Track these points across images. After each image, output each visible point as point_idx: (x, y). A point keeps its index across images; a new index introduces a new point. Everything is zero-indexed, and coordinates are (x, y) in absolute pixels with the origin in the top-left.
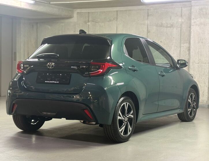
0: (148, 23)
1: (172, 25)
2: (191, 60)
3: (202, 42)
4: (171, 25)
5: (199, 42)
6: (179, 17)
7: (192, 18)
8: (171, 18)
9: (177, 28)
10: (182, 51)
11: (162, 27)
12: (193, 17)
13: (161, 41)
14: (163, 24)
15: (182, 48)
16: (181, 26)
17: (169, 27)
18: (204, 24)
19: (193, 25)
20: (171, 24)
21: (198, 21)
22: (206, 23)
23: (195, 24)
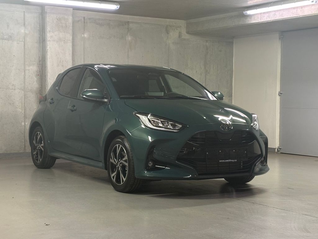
1: (11, 37)
3: (63, 66)
4: (9, 36)
5: (58, 66)
6: (21, 26)
7: (48, 30)
8: (8, 26)
9: (18, 42)
10: (27, 77)
12: (49, 29)
15: (27, 72)
16: (24, 39)
17: (5, 39)
18: (64, 41)
19: (49, 41)
20: (10, 35)
21: (55, 35)
22: (67, 40)
23: (52, 39)
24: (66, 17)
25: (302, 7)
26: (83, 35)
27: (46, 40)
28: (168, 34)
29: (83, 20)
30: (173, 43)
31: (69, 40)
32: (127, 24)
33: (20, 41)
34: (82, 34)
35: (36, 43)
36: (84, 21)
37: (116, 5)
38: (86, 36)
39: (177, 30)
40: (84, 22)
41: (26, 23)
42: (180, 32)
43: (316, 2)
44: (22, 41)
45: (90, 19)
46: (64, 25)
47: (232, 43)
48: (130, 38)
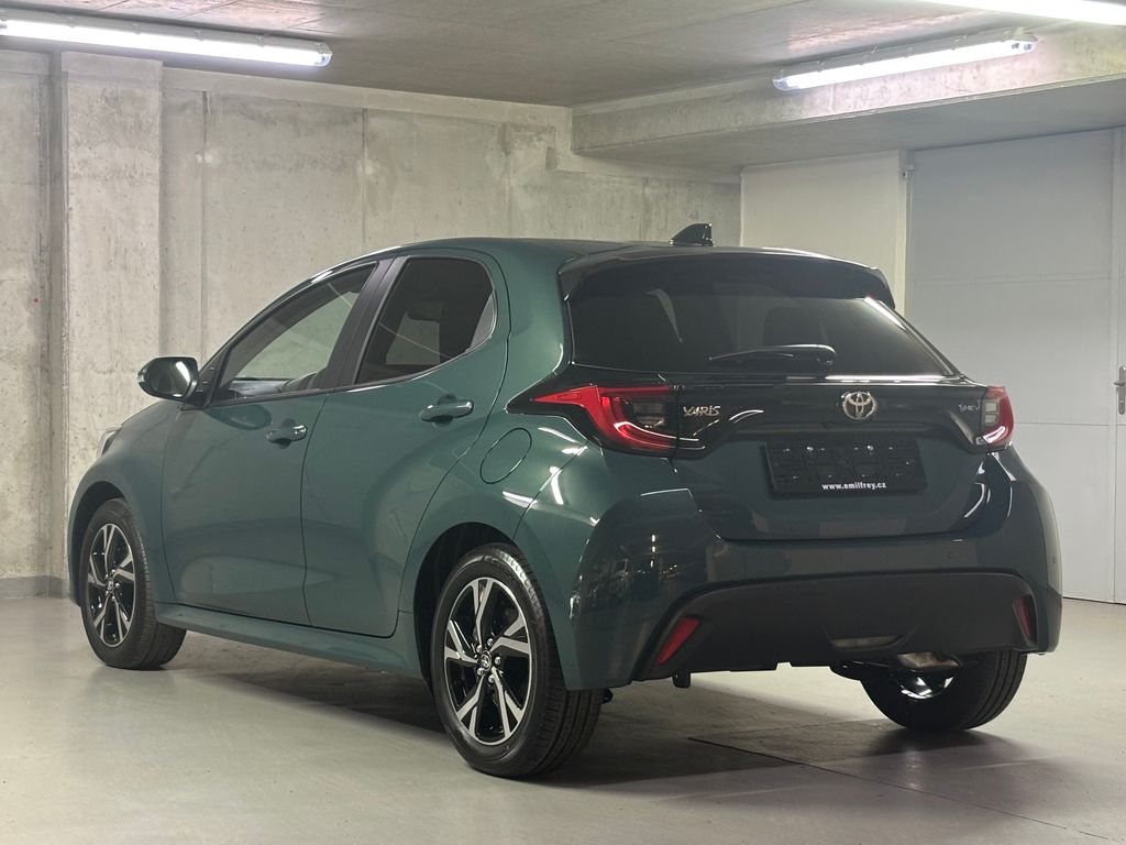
2: (74, 355)
3: (125, 268)
5: (108, 267)
7: (71, 138)
12: (76, 134)
18: (131, 177)
19: (77, 177)
21: (100, 158)
22: (142, 174)
23: (86, 169)
24: (138, 92)
25: (978, 65)
26: (200, 158)
27: (65, 174)
28: (507, 154)
29: (200, 101)
30: (525, 187)
31: (148, 174)
32: (360, 119)
34: (197, 153)
35: (29, 183)
36: (205, 106)
37: (317, 49)
38: (209, 158)
39: (540, 140)
40: (205, 111)
42: (549, 148)
43: (1029, 47)
45: (225, 99)
46: (130, 121)
48: (370, 170)
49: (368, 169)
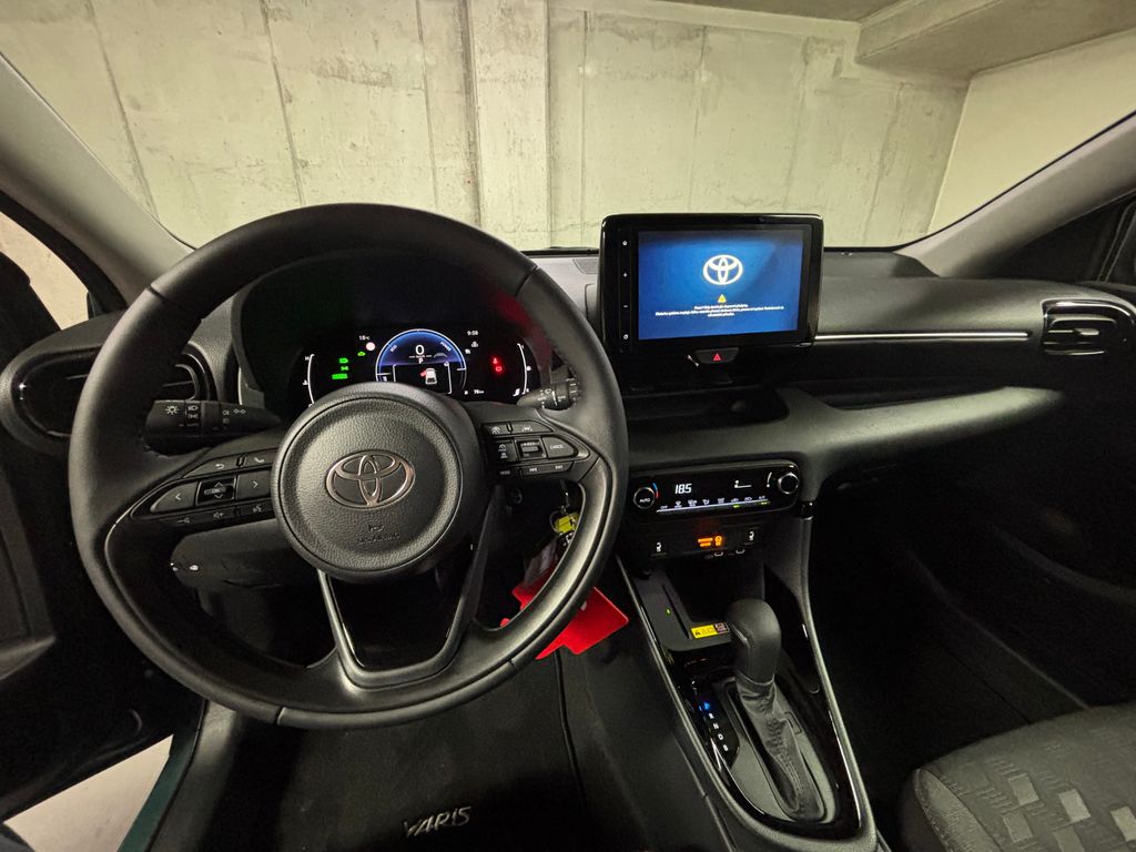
0: (276, 54)
1: (388, 75)
3: (521, 154)
4: (384, 73)
5: (509, 154)
6: (413, 41)
7: (476, 47)
8: (376, 42)
9: (410, 92)
11: (346, 79)
12: (480, 42)
13: (354, 145)
14: (348, 64)
15: (440, 175)
16: (425, 81)
17: (375, 84)
18: (524, 80)
19: (483, 80)
20: (385, 69)
21: (499, 64)
22: (532, 77)
23: (489, 74)
26: (581, 70)
27: (474, 78)
29: (582, 20)
30: (815, 91)
31: (537, 78)
32: (701, 34)
33: (414, 89)
34: (579, 66)
35: (457, 92)
36: (586, 23)
38: (588, 70)
39: (832, 51)
40: (586, 29)
41: (427, 32)
42: (838, 59)
44: (420, 88)
45: (601, 18)
46: (522, 30)
47: (961, 92)
48: (704, 79)
49: (704, 77)
